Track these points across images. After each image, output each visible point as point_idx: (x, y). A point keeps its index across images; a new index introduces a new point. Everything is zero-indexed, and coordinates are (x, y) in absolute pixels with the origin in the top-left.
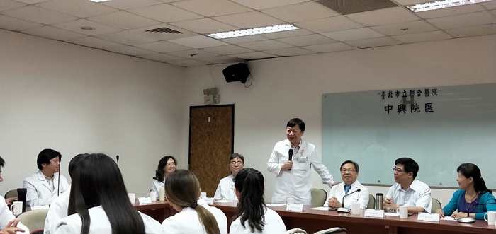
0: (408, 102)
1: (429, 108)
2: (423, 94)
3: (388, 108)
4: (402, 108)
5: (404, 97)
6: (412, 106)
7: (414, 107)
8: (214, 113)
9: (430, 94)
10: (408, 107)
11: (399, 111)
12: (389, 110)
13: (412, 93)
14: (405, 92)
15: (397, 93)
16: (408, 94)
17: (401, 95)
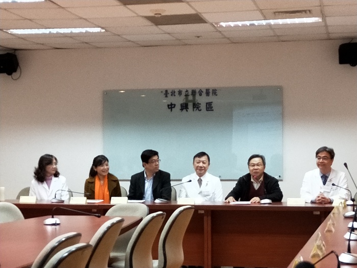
0: (190, 101)
1: (209, 107)
2: (204, 94)
3: (171, 106)
4: (184, 107)
5: (187, 96)
6: (194, 104)
7: (196, 106)
9: (211, 94)
10: (190, 106)
11: (182, 109)
12: (171, 108)
13: (194, 92)
14: (187, 91)
15: (180, 92)
16: (190, 93)
17: (184, 93)
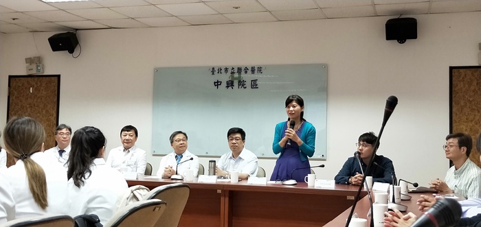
0: (236, 79)
1: (254, 85)
2: (249, 72)
4: (230, 84)
5: (233, 73)
6: (239, 82)
8: (36, 83)
9: (256, 71)
10: (236, 83)
11: (228, 87)
12: (218, 85)
13: (239, 70)
14: (233, 69)
15: (226, 70)
16: (236, 70)
17: (230, 71)
